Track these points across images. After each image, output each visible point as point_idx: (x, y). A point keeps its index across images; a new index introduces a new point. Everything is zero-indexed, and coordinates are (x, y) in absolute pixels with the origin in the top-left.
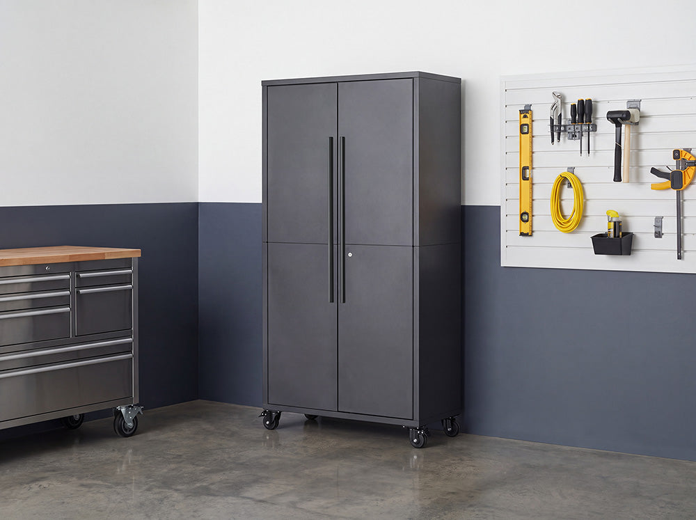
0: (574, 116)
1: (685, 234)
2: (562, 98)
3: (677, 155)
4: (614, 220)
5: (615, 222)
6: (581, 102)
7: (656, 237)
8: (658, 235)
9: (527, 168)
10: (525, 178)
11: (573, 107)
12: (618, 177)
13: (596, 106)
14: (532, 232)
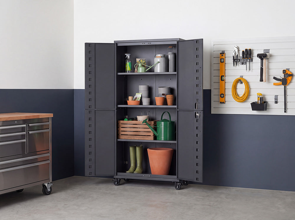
0: (243, 55)
1: (287, 102)
2: (238, 48)
3: (284, 71)
4: (260, 97)
5: (261, 98)
6: (246, 50)
7: (275, 103)
8: (276, 102)
9: (224, 76)
10: (222, 80)
11: (243, 52)
12: (261, 80)
13: (253, 51)
14: (225, 101)
